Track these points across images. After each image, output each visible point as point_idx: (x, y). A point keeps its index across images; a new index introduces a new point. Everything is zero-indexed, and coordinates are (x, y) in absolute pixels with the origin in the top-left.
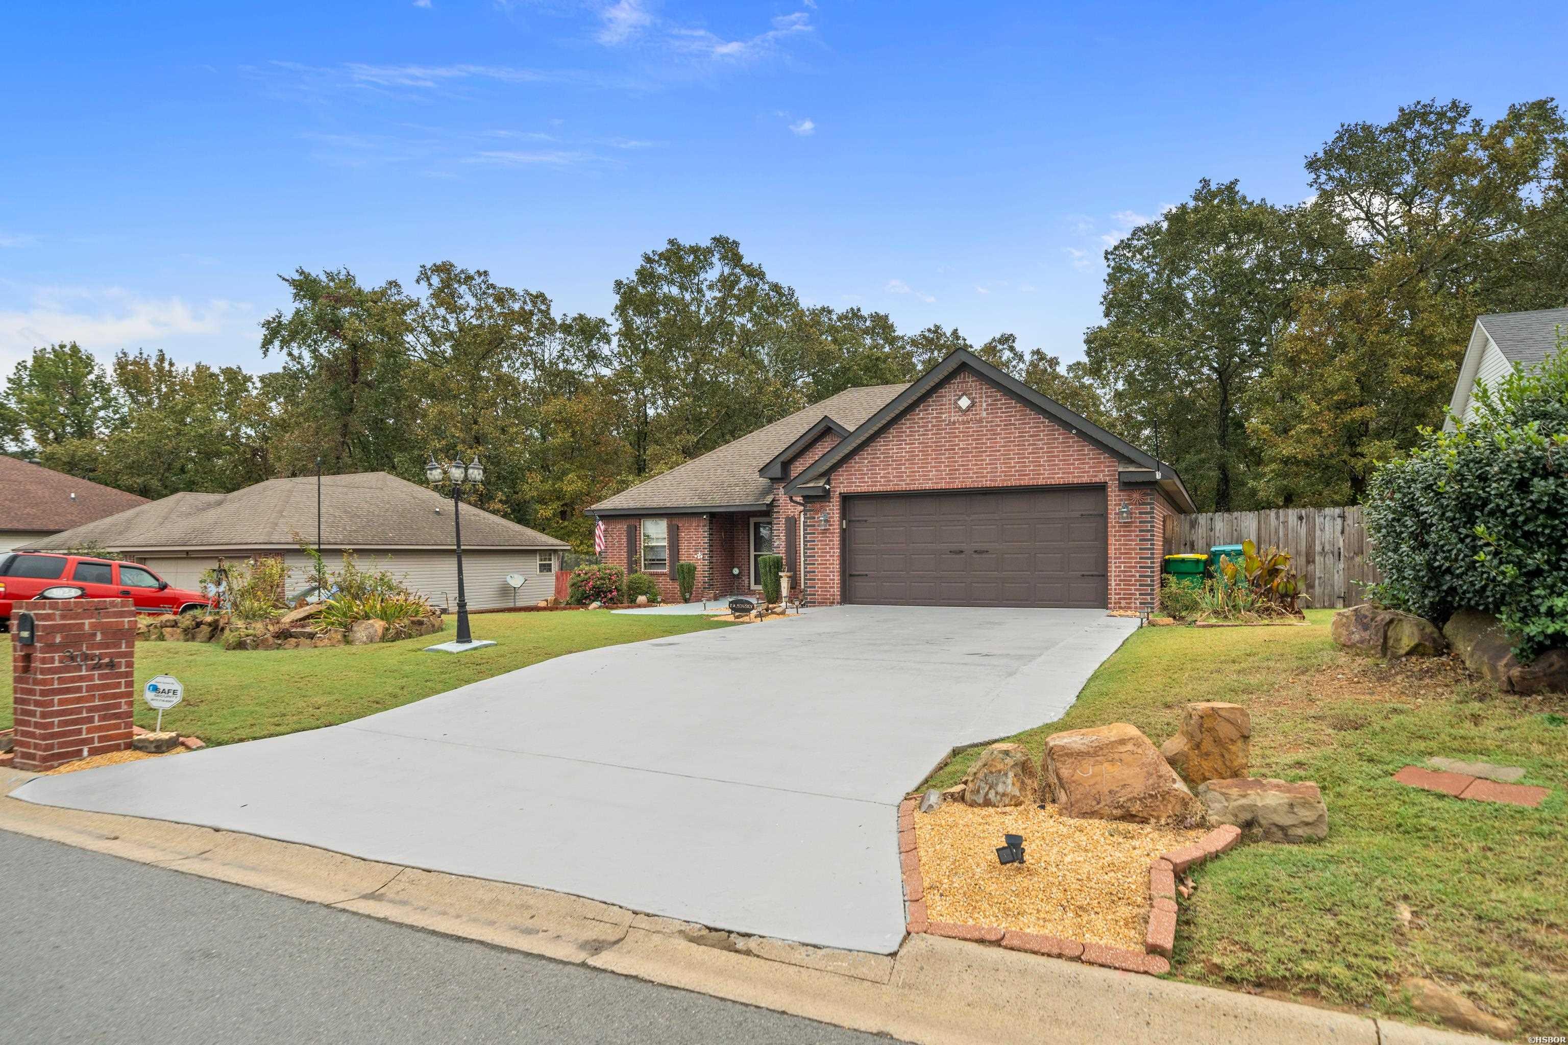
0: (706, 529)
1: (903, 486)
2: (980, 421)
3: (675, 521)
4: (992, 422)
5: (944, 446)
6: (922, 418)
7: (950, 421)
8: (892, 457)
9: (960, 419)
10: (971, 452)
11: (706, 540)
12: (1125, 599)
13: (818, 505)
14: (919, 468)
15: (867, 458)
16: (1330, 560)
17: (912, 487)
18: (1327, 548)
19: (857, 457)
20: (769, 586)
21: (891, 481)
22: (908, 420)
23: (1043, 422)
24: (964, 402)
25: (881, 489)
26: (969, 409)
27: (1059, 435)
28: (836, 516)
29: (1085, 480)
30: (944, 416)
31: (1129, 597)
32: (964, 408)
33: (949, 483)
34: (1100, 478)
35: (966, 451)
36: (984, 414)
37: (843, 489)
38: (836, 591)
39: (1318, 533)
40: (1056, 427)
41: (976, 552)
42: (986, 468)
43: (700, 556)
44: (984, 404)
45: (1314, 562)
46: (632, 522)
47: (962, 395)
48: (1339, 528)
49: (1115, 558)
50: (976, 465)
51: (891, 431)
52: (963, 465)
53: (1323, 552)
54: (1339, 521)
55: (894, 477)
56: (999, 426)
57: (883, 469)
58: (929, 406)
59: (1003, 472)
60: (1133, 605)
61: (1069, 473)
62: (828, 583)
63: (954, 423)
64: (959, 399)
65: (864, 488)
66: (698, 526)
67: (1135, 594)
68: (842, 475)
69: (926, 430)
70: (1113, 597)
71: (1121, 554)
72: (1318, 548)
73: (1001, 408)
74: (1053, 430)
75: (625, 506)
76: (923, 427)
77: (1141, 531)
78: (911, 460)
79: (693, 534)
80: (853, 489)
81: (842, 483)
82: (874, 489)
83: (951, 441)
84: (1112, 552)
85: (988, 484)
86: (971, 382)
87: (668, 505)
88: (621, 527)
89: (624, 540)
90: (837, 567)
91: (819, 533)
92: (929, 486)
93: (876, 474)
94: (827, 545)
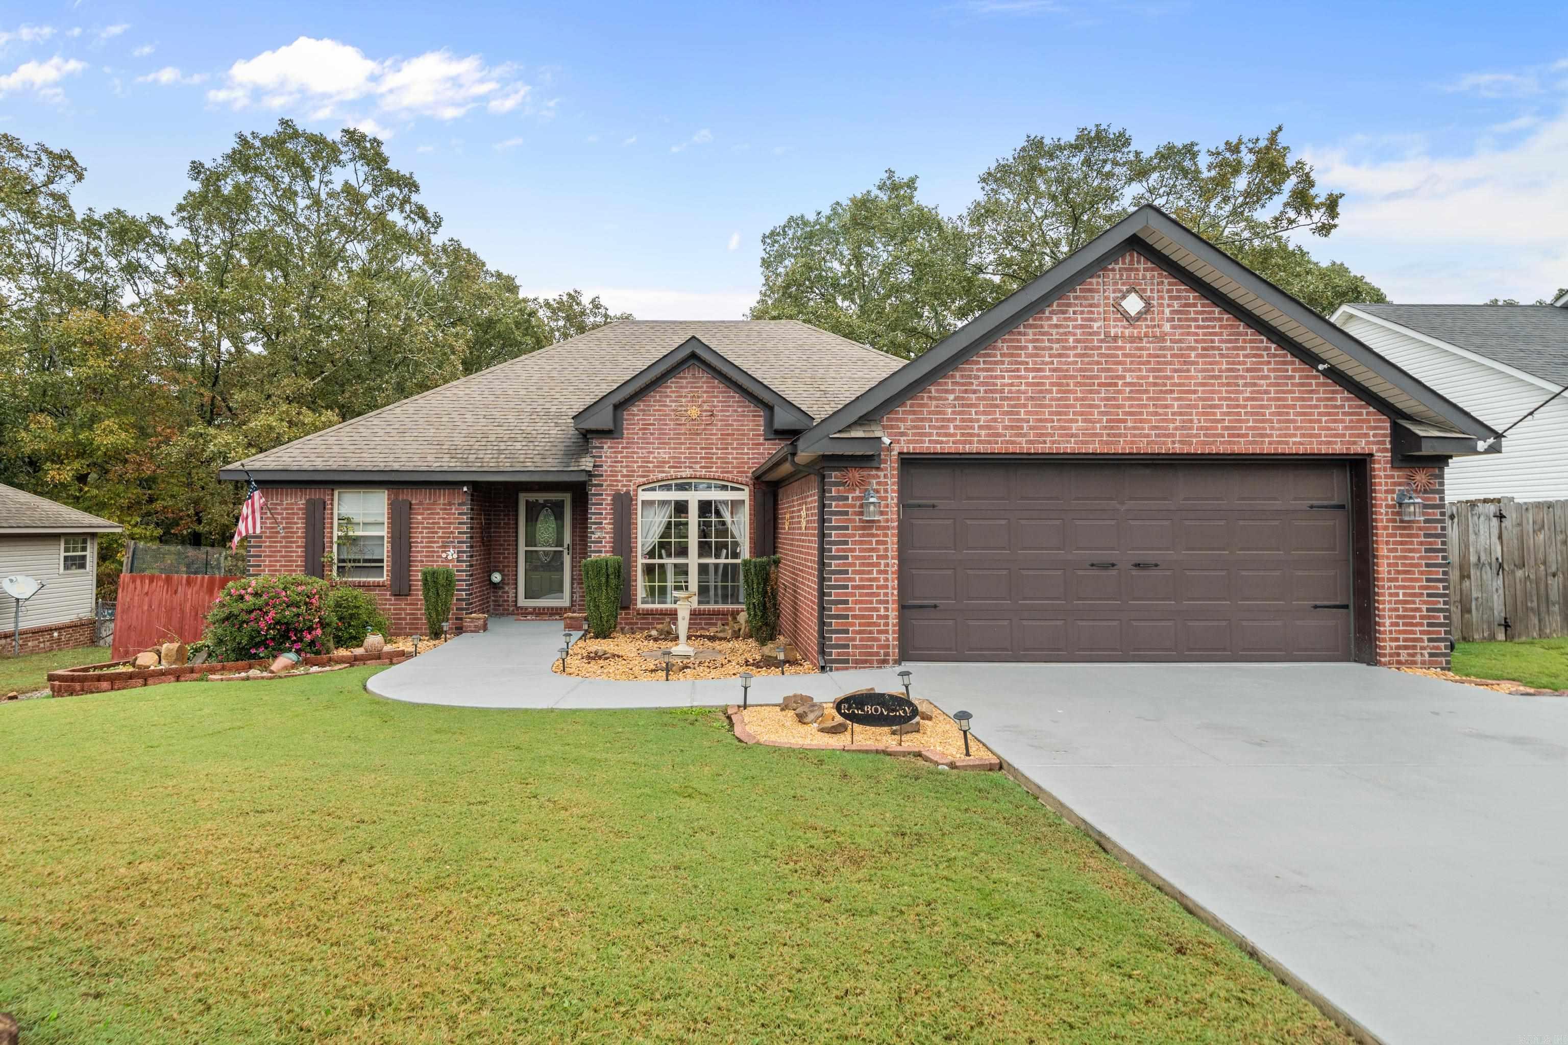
0: (465, 509)
1: (1023, 445)
2: (1162, 338)
3: (406, 495)
4: (1180, 341)
5: (1097, 377)
6: (1056, 326)
7: (1107, 335)
8: (1002, 391)
9: (1127, 332)
10: (1146, 391)
11: (465, 528)
12: (1406, 647)
13: (855, 475)
14: (1051, 413)
15: (953, 391)
16: (1488, 574)
17: (1040, 448)
18: (1483, 558)
19: (933, 389)
20: (603, 608)
21: (998, 435)
22: (1031, 326)
23: (1267, 349)
24: (1133, 304)
25: (982, 448)
26: (1140, 316)
27: (1294, 368)
28: (893, 497)
29: (1338, 448)
30: (1096, 325)
31: (1411, 645)
32: (1133, 314)
33: (1107, 443)
34: (1361, 446)
35: (1137, 390)
36: (1167, 327)
37: (906, 445)
38: (892, 638)
39: (1472, 537)
40: (1289, 358)
41: (1137, 565)
42: (1173, 421)
43: (452, 554)
44: (1167, 311)
45: (1469, 577)
46: (316, 494)
47: (1129, 292)
48: (1495, 532)
49: (1390, 580)
50: (1156, 414)
51: (999, 344)
52: (1131, 414)
53: (1479, 564)
54: (1495, 522)
55: (1005, 428)
56: (1195, 349)
57: (985, 413)
58: (1069, 305)
59: (1201, 428)
60: (1419, 658)
61: (1311, 436)
62: (875, 624)
63: (1115, 338)
64: (1124, 297)
65: (948, 445)
66: (450, 504)
67: (1421, 640)
68: (903, 420)
69: (1064, 348)
70: (1387, 646)
71: (1398, 572)
72: (1473, 559)
73: (1196, 320)
74: (1285, 363)
75: (306, 466)
76: (1058, 341)
77: (1427, 536)
78: (1037, 399)
79: (440, 517)
80: (926, 446)
81: (903, 434)
82: (967, 448)
83: (1108, 370)
84: (1383, 569)
85: (1178, 448)
86: (1143, 270)
87: (396, 466)
88: (297, 502)
89: (299, 526)
90: (893, 593)
91: (855, 528)
92: (1070, 446)
93: (971, 420)
94: (872, 550)
